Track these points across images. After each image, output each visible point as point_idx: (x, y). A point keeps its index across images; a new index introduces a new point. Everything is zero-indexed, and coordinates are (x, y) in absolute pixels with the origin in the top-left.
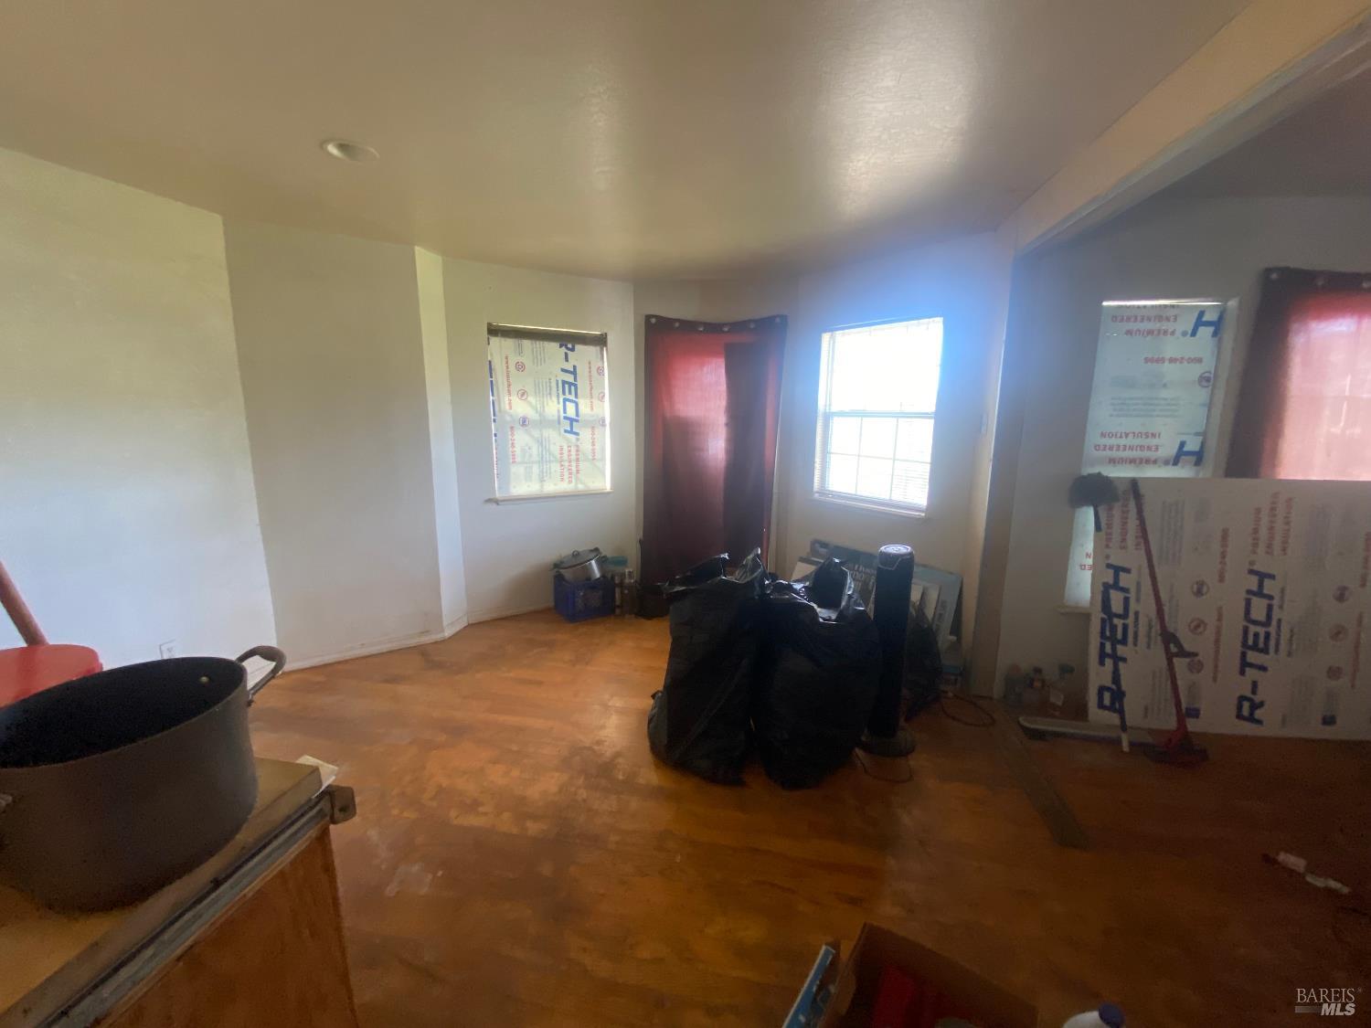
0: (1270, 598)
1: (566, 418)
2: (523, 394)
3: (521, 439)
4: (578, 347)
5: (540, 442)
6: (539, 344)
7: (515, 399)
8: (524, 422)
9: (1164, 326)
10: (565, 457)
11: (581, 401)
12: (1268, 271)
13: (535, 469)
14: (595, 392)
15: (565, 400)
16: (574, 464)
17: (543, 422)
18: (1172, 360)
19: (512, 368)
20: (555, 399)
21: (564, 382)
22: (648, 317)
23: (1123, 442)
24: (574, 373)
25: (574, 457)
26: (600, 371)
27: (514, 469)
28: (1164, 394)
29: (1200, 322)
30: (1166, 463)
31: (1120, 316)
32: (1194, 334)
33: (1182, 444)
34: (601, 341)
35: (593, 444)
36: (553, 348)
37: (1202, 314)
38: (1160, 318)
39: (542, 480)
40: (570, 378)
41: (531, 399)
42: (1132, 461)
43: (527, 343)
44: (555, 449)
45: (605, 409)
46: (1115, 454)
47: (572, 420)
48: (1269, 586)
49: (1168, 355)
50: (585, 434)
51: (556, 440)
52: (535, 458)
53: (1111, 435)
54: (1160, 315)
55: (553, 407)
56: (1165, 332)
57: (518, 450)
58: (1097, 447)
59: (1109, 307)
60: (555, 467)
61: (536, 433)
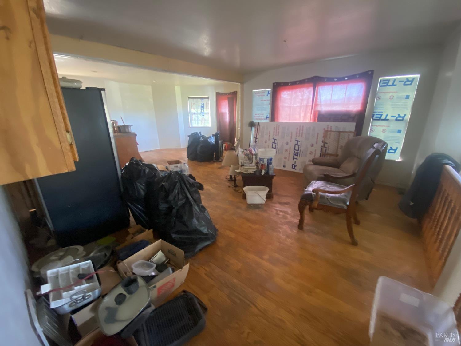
0: (276, 143)
1: (202, 113)
2: (194, 109)
3: (194, 117)
4: (204, 99)
5: (197, 117)
6: (197, 99)
7: (193, 109)
8: (194, 113)
9: (263, 94)
10: (202, 120)
11: (204, 109)
12: (274, 84)
13: (197, 122)
14: (207, 108)
15: (202, 109)
16: (203, 122)
17: (198, 114)
18: (265, 100)
19: (192, 104)
20: (200, 109)
21: (201, 106)
22: (216, 93)
23: (258, 116)
24: (203, 104)
25: (203, 120)
26: (208, 104)
27: (193, 122)
28: (264, 107)
29: (269, 93)
30: (265, 119)
31: (256, 93)
32: (268, 95)
33: (267, 116)
34: (208, 98)
35: (207, 118)
36: (199, 99)
37: (269, 91)
38: (262, 93)
39: (198, 124)
40: (203, 105)
41: (196, 109)
42: (260, 119)
43: (195, 99)
44: (200, 119)
45: (209, 111)
46: (258, 118)
47: (203, 113)
48: (276, 142)
49: (264, 99)
50: (205, 115)
51: (200, 117)
52: (196, 120)
53: (257, 114)
54: (263, 92)
55: (199, 111)
56: (263, 95)
57: (193, 118)
58: (255, 117)
59: (254, 92)
60: (200, 122)
61: (196, 115)
